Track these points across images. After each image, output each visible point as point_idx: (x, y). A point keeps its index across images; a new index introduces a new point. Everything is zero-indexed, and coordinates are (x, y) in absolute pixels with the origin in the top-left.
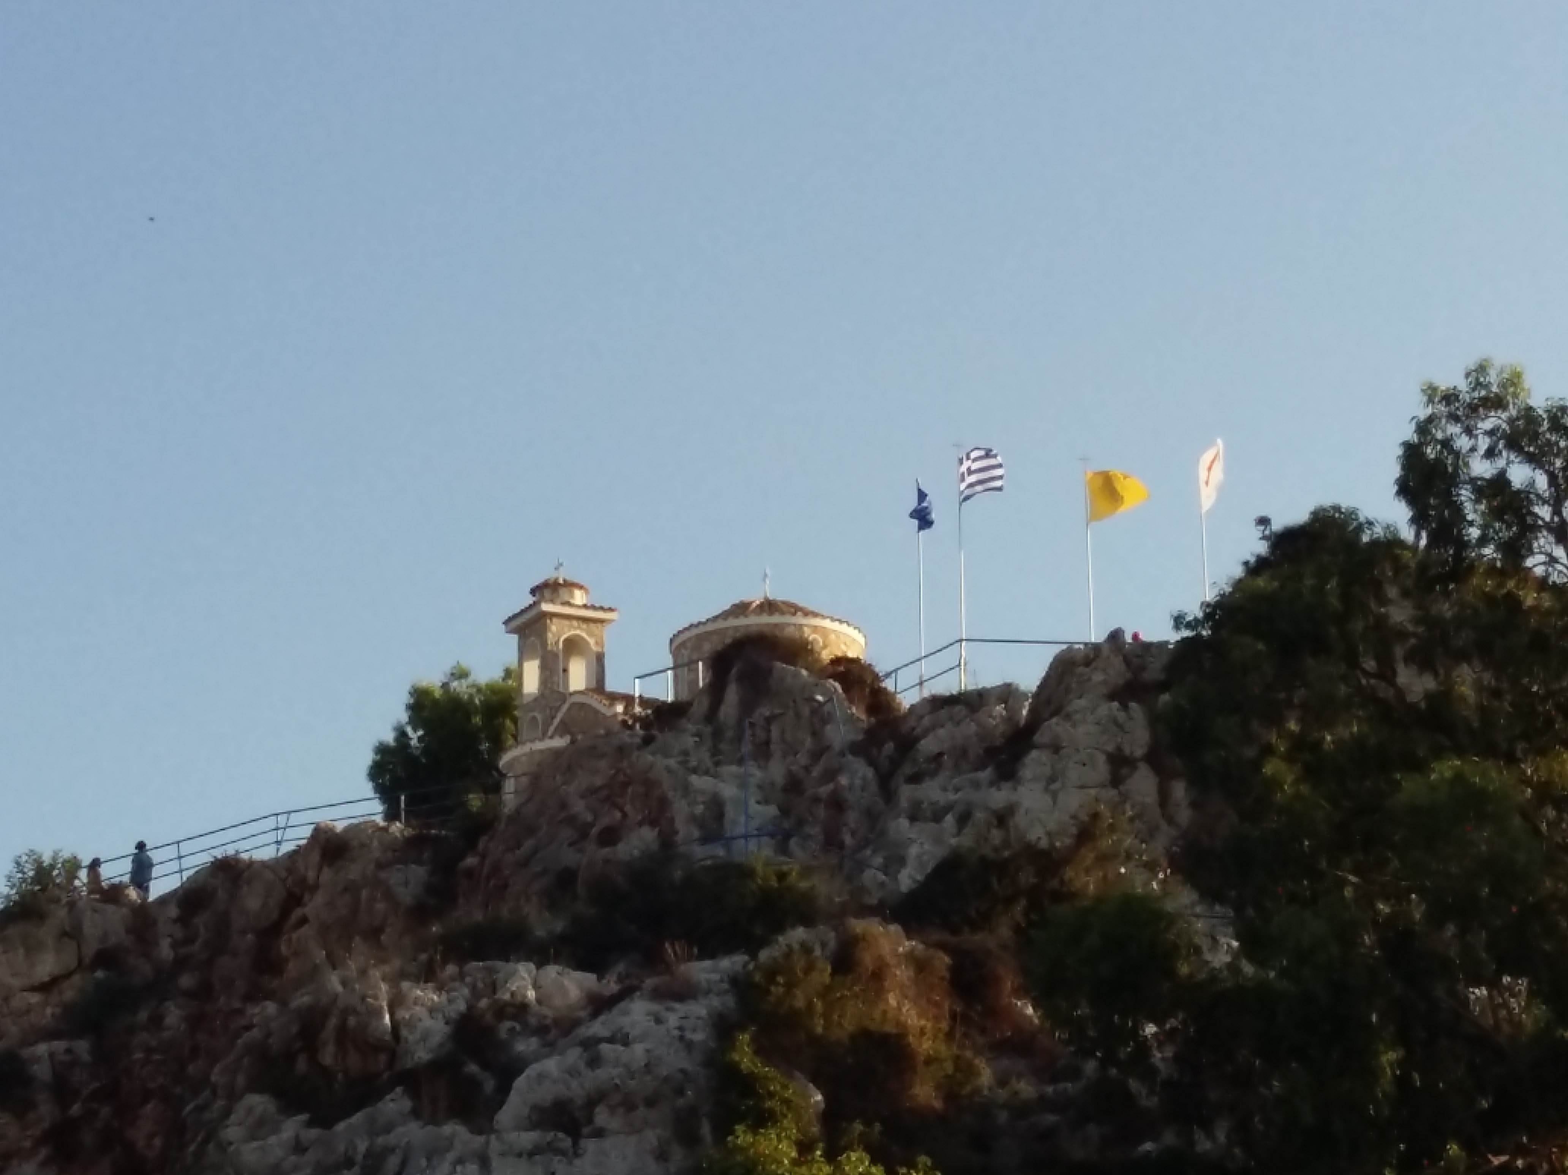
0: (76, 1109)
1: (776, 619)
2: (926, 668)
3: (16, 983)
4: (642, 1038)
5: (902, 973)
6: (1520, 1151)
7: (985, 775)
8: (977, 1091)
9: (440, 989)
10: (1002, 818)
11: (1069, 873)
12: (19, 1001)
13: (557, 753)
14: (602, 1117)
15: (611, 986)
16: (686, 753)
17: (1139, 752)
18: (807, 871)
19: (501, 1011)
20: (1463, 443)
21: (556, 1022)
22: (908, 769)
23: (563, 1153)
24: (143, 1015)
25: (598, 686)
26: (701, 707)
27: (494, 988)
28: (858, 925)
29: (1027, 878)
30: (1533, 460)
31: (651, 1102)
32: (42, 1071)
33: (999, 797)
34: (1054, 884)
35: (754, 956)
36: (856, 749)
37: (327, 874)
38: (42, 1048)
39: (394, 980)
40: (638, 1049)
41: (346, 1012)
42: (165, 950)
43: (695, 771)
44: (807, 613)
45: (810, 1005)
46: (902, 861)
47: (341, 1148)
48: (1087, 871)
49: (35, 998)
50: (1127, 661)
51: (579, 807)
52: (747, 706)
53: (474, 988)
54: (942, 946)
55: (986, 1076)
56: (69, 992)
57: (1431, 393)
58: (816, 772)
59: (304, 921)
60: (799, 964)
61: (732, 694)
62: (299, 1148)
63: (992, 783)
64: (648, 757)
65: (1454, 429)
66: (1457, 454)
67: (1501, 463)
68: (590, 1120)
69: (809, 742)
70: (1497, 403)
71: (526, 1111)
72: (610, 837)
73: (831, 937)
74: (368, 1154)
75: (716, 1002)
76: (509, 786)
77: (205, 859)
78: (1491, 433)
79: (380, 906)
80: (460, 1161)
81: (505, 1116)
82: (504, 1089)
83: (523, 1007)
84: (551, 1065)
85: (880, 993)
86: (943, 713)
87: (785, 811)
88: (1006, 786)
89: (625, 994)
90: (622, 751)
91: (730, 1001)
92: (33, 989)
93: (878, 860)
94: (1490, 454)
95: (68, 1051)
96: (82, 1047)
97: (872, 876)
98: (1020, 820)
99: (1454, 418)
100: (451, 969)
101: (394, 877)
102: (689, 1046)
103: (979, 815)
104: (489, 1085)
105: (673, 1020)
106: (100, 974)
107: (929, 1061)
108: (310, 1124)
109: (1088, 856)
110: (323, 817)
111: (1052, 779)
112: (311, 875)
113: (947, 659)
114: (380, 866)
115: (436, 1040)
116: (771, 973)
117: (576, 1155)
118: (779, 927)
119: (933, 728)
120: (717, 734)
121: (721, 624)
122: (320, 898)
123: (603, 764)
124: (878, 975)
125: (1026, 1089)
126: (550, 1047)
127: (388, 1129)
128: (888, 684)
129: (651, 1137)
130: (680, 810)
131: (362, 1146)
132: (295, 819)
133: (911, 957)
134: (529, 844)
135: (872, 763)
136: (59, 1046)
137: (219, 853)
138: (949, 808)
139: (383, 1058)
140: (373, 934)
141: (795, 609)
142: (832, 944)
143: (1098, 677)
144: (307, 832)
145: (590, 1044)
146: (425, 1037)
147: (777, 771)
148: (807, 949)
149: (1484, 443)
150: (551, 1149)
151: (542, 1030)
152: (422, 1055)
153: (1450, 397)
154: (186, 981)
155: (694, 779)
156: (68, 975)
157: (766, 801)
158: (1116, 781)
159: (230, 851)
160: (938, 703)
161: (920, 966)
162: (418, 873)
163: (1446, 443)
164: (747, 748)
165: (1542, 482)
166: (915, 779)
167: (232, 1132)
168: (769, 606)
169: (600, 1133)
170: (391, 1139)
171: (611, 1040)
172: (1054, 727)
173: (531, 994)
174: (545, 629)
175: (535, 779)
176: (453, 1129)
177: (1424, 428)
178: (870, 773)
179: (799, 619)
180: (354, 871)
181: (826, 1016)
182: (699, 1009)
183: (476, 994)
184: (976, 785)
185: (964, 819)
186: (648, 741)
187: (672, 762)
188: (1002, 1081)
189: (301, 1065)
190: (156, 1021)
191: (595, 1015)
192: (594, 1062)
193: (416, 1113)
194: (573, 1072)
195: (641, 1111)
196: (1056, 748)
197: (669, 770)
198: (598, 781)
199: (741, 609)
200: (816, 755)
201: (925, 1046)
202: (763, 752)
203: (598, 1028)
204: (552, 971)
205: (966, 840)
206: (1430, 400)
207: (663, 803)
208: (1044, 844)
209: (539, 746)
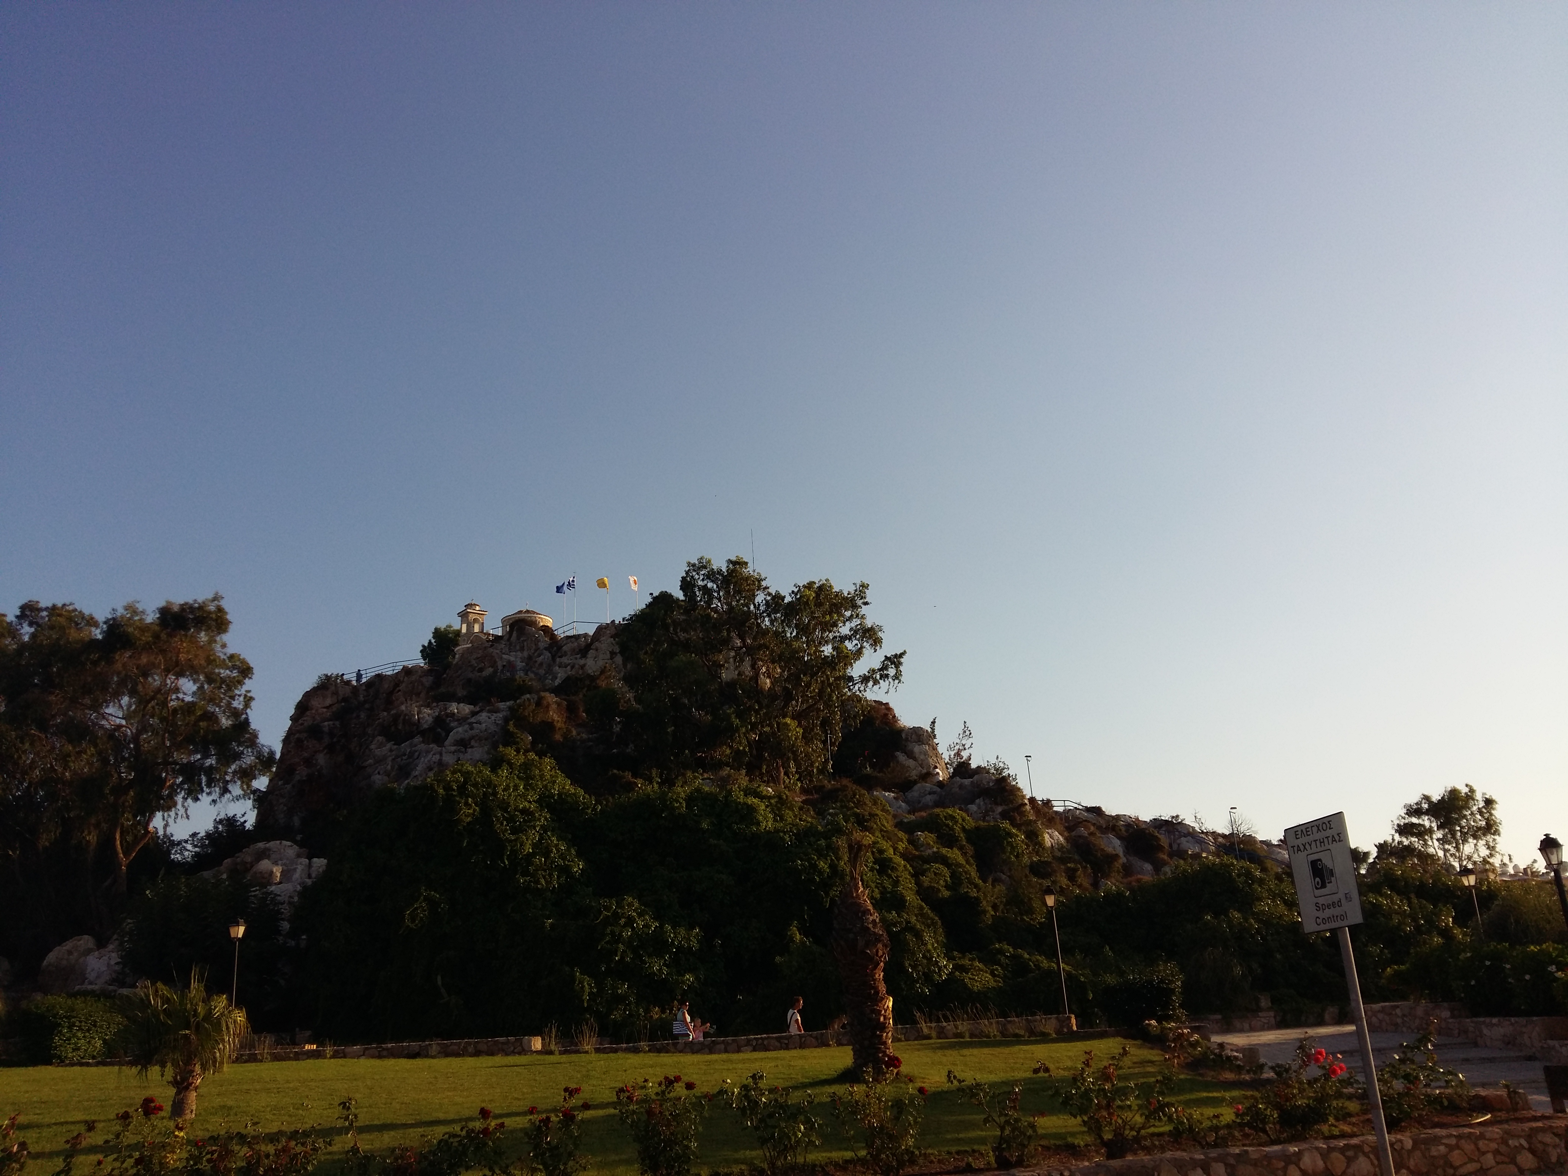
0: (335, 740)
1: (529, 615)
2: (565, 629)
3: (319, 706)
4: (485, 722)
5: (554, 706)
6: (704, 752)
7: (579, 656)
8: (572, 736)
9: (431, 709)
10: (582, 667)
11: (598, 681)
12: (320, 711)
13: (468, 648)
14: (473, 743)
15: (478, 709)
16: (502, 649)
17: (618, 651)
18: (531, 680)
19: (447, 715)
20: (697, 577)
21: (462, 718)
22: (559, 654)
23: (462, 752)
24: (354, 715)
25: (482, 631)
26: (506, 638)
27: (446, 709)
28: (543, 694)
29: (587, 682)
30: (712, 581)
31: (486, 739)
32: (326, 729)
33: (582, 662)
34: (594, 684)
35: (516, 702)
36: (546, 649)
37: (406, 678)
38: (326, 723)
39: (419, 707)
40: (484, 725)
41: (406, 715)
42: (361, 698)
43: (504, 654)
44: (537, 614)
45: (529, 714)
46: (556, 678)
47: (403, 750)
48: (603, 681)
49: (325, 710)
50: (615, 628)
51: (474, 662)
52: (518, 638)
53: (440, 709)
54: (565, 700)
55: (574, 733)
56: (334, 709)
57: (689, 564)
58: (536, 654)
59: (399, 691)
60: (527, 703)
61: (515, 634)
62: (391, 750)
63: (581, 658)
64: (491, 650)
65: (694, 573)
66: (695, 580)
67: (705, 582)
68: (470, 744)
69: (534, 647)
70: (705, 567)
71: (452, 741)
72: (481, 670)
73: (536, 697)
74: (410, 752)
75: (505, 713)
76: (457, 656)
77: (374, 674)
78: (703, 575)
79: (420, 687)
80: (434, 754)
81: (447, 743)
82: (447, 736)
83: (454, 714)
84: (460, 729)
85: (548, 711)
86: (569, 640)
87: (527, 664)
88: (584, 659)
89: (481, 711)
90: (485, 648)
91: (509, 713)
92: (324, 708)
93: (550, 677)
94: (703, 580)
95: (334, 724)
96: (337, 723)
97: (549, 681)
98: (587, 667)
99: (694, 570)
100: (435, 704)
101: (424, 680)
102: (497, 725)
103: (577, 666)
104: (444, 734)
105: (493, 718)
106: (343, 704)
107: (559, 729)
108: (394, 744)
109: (603, 677)
110: (405, 664)
111: (595, 658)
112: (402, 679)
113: (570, 626)
114: (421, 677)
115: (429, 722)
116: (519, 706)
117: (466, 753)
118: (523, 694)
119: (566, 644)
120: (511, 644)
121: (514, 616)
122: (404, 685)
123: (480, 651)
124: (548, 707)
125: (584, 736)
126: (460, 725)
127: (416, 746)
128: (556, 633)
129: (486, 748)
130: (500, 664)
131: (408, 750)
132: (398, 664)
133: (556, 702)
134: (460, 672)
135: (550, 653)
136: (331, 723)
137: (377, 673)
138: (569, 664)
139: (415, 727)
140: (418, 695)
141: (534, 613)
142: (536, 699)
143: (608, 632)
144: (401, 667)
145: (471, 724)
146: (427, 721)
147: (526, 654)
148: (529, 700)
149: (702, 577)
150: (459, 751)
151: (458, 720)
152: (426, 726)
153: (694, 565)
154: (367, 706)
155: (504, 656)
156: (333, 705)
157: (522, 662)
158: (612, 658)
159: (380, 672)
160: (568, 637)
161: (559, 704)
162: (431, 678)
163: (692, 577)
164: (518, 647)
165: (715, 586)
166: (561, 657)
167: (373, 747)
168: (528, 612)
169: (472, 747)
170: (416, 748)
171: (476, 723)
172: (597, 644)
173: (456, 711)
174: (468, 616)
175: (463, 654)
176: (433, 746)
177: (687, 573)
178: (550, 655)
179: (535, 615)
180: (413, 678)
181: (533, 717)
182: (501, 715)
183: (441, 711)
184: (576, 658)
185: (573, 667)
186: (492, 646)
187: (498, 651)
188: (578, 734)
189: (393, 729)
190: (358, 717)
191: (473, 716)
192: (472, 729)
193: (423, 742)
194: (466, 731)
195: (483, 741)
196: (597, 650)
197: (497, 653)
198: (479, 656)
199: (520, 612)
200: (536, 650)
201: (559, 725)
202: (522, 649)
203: (473, 720)
204: (462, 705)
205: (573, 672)
206: (689, 566)
207: (495, 662)
208: (592, 674)
209: (465, 646)
